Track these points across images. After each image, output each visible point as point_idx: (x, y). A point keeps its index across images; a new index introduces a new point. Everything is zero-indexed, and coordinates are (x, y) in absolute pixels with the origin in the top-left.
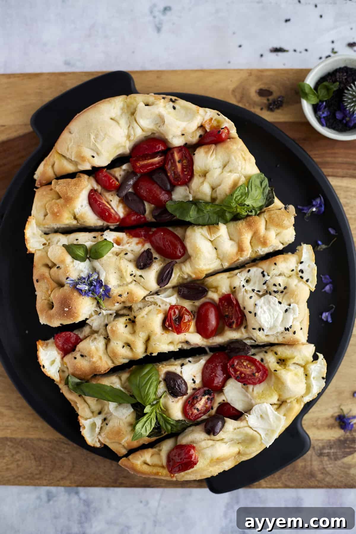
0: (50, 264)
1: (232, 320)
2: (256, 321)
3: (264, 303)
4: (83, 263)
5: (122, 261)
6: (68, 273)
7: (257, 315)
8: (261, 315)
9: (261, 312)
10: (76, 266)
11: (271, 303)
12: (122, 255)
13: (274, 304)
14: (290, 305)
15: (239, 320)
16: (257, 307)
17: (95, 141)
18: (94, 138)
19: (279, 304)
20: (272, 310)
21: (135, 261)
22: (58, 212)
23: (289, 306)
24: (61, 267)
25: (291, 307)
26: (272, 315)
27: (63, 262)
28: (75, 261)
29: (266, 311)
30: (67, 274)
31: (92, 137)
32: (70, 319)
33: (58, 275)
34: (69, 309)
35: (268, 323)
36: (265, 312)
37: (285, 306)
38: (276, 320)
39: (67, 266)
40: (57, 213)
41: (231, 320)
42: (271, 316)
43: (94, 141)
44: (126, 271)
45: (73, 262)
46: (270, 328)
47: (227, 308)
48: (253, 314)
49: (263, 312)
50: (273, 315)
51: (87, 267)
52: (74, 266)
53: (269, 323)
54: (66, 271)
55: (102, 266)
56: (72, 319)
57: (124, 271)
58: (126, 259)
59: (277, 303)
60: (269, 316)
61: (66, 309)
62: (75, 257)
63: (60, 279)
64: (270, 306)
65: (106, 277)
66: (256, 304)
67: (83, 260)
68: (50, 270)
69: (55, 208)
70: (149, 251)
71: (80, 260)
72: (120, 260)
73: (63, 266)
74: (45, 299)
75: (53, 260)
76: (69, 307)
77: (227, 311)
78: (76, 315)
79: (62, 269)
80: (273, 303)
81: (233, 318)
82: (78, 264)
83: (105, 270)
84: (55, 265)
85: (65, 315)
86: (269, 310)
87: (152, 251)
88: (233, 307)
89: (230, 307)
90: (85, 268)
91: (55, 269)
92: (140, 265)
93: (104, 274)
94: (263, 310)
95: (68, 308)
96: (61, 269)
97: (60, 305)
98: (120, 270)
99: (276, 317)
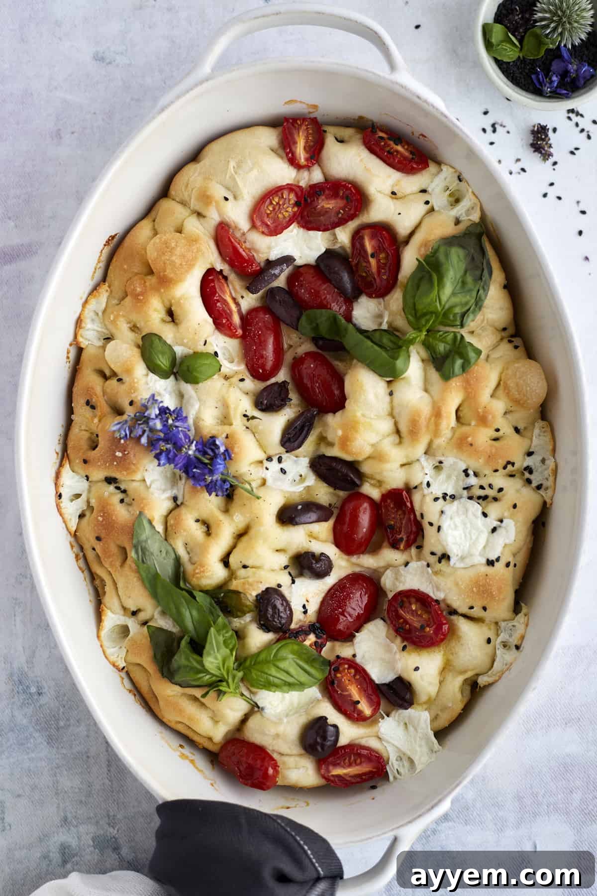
0: (108, 373)
1: (401, 536)
2: (439, 540)
3: (457, 512)
4: (164, 380)
5: (231, 389)
6: (134, 392)
7: (441, 530)
8: (450, 531)
9: (449, 525)
10: (151, 385)
11: (470, 513)
12: (235, 380)
13: (475, 515)
14: (501, 521)
15: (412, 537)
16: (444, 516)
17: (236, 173)
18: (234, 167)
19: (483, 518)
20: (468, 525)
21: (254, 395)
22: (142, 294)
23: (499, 523)
24: (124, 380)
25: (504, 524)
26: (468, 534)
27: (129, 371)
28: (151, 375)
29: (459, 524)
30: (133, 395)
31: (232, 164)
32: (121, 472)
33: (117, 393)
34: (124, 454)
35: (460, 546)
36: (456, 526)
37: (492, 522)
38: (474, 544)
39: (136, 380)
40: (139, 295)
41: (399, 535)
42: (465, 536)
43: (233, 172)
44: (236, 409)
45: (147, 375)
46: (461, 557)
47: (394, 513)
48: (435, 528)
49: (453, 526)
50: (470, 534)
51: (169, 389)
52: (148, 384)
53: (462, 547)
54: (133, 389)
55: (196, 392)
56: (125, 473)
57: (232, 406)
58: (240, 389)
59: (479, 513)
60: (463, 535)
61: (119, 454)
62: (152, 368)
63: (120, 400)
64: (467, 517)
65: (199, 412)
66: (442, 512)
67: (164, 375)
68: (105, 382)
69: (138, 285)
70: (285, 386)
71: (161, 375)
72: (229, 387)
73: (128, 379)
74: (87, 431)
75: (112, 366)
76: (125, 451)
77: (394, 518)
78: (133, 467)
79: (127, 384)
80: (473, 513)
81: (403, 533)
82: (156, 381)
83: (200, 400)
84: (114, 374)
85: (115, 463)
86: (465, 524)
87: (290, 387)
88: (404, 513)
89: (400, 512)
90: (165, 390)
91: (113, 382)
92: (262, 403)
93: (197, 406)
94: (454, 522)
95: (122, 452)
96: (123, 383)
97: (109, 445)
98: (225, 406)
99: (474, 537)
